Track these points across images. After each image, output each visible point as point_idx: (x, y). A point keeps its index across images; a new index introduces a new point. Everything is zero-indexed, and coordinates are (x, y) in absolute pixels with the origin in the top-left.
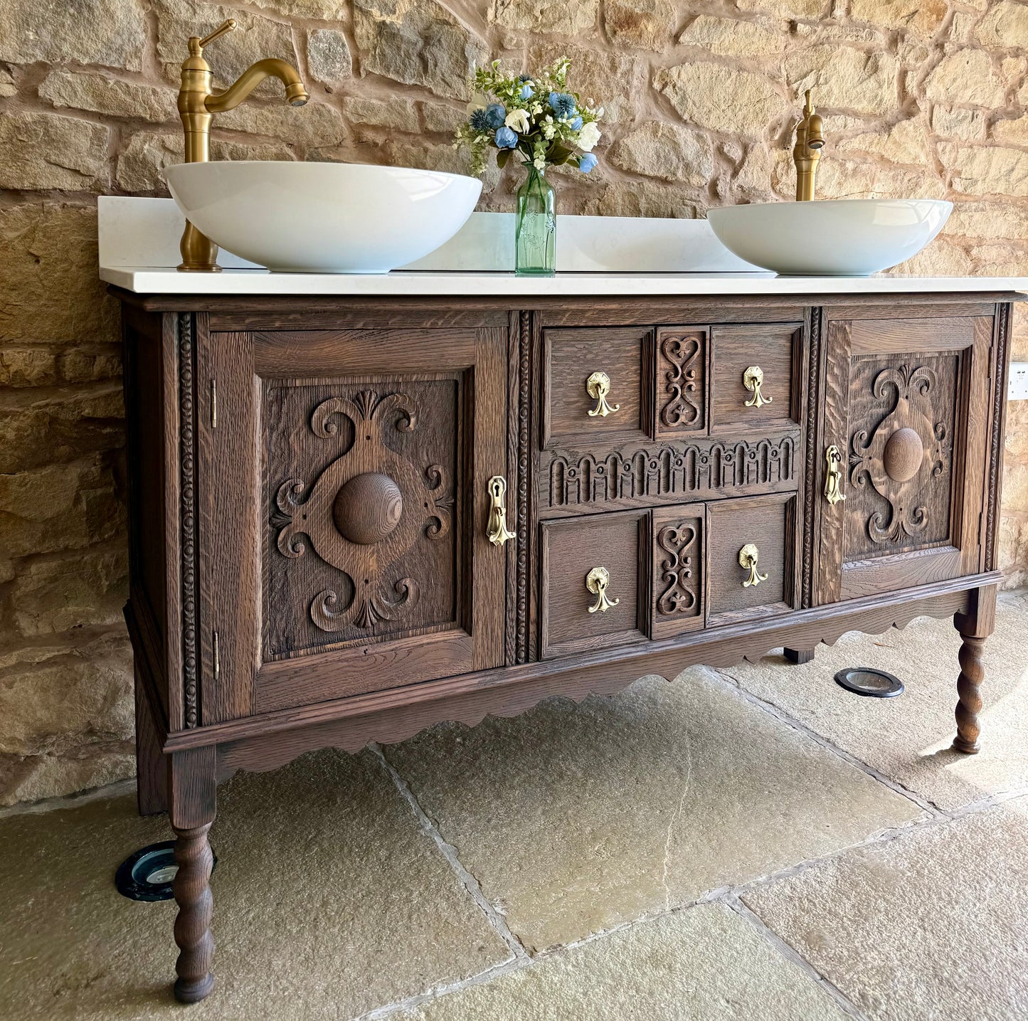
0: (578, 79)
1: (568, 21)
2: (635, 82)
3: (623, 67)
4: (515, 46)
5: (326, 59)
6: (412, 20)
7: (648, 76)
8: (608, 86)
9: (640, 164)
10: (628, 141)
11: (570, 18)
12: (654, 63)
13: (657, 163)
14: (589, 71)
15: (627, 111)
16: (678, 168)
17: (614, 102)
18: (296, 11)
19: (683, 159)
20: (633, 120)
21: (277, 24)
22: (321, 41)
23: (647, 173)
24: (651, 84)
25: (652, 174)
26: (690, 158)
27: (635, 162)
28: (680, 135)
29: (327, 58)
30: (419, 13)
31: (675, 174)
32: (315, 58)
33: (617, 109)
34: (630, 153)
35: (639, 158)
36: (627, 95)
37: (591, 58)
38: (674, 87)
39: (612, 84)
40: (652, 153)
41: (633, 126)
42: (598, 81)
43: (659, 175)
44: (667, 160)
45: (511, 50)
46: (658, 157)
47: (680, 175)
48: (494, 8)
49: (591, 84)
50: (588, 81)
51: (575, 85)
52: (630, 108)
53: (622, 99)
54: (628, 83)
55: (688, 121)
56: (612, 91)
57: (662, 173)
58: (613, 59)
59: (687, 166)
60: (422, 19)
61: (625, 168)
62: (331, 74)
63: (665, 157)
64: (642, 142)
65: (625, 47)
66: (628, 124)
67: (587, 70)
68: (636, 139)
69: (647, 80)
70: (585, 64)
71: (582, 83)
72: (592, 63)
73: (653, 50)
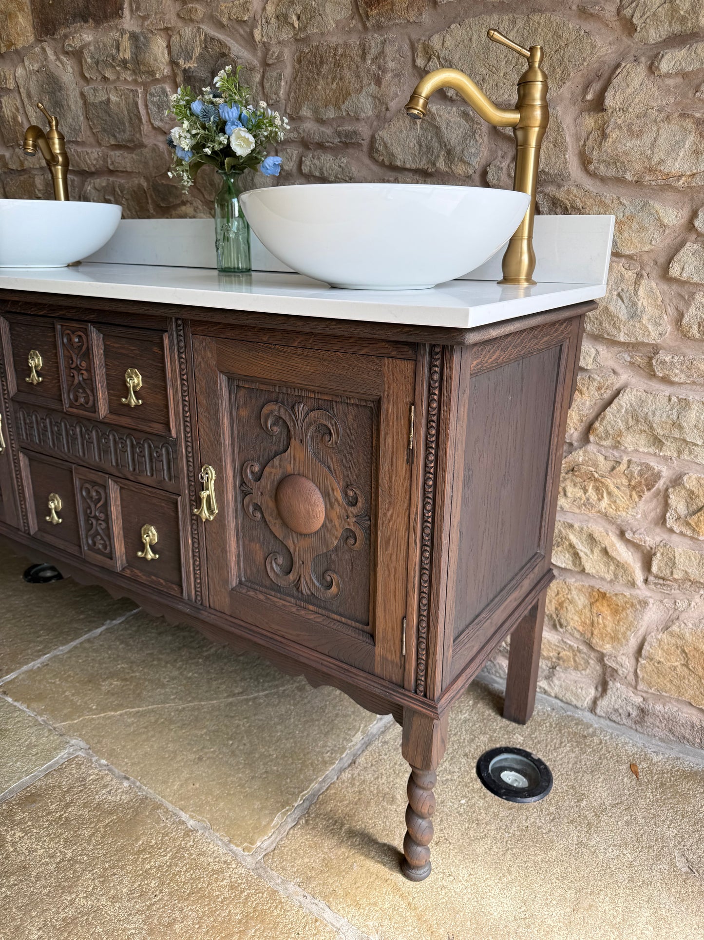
0: (330, 77)
1: (318, 18)
2: (391, 65)
3: (374, 51)
4: (276, 59)
5: (159, 109)
6: (205, 60)
7: (409, 53)
8: (358, 77)
9: (400, 157)
10: (384, 134)
11: (320, 15)
12: (414, 36)
13: (419, 153)
14: (339, 66)
15: (379, 100)
16: (438, 156)
17: (364, 93)
18: (143, 77)
19: (445, 146)
20: (387, 109)
21: (132, 90)
22: (154, 96)
23: (408, 166)
24: (414, 61)
25: (414, 166)
26: (453, 143)
27: (393, 155)
28: (440, 117)
29: (159, 107)
30: (208, 52)
31: (434, 164)
32: (153, 109)
33: (370, 99)
34: (386, 147)
35: (397, 150)
36: (378, 82)
37: (340, 51)
38: (438, 58)
39: (362, 74)
40: (413, 142)
41: (388, 115)
42: (347, 74)
43: (420, 167)
44: (430, 149)
45: (273, 64)
46: (421, 146)
47: (441, 164)
48: (259, 27)
49: (341, 79)
50: (339, 76)
51: (327, 83)
52: (382, 96)
53: (373, 88)
54: (379, 68)
55: (454, 97)
56: (361, 82)
57: (423, 164)
58: (364, 45)
59: (449, 153)
60: (211, 56)
61: (387, 163)
62: (161, 120)
63: (426, 145)
64: (401, 132)
65: (379, 27)
66: (382, 115)
67: (337, 64)
68: (393, 129)
69: (410, 59)
70: (335, 58)
71: (334, 79)
72: (342, 55)
73: (408, 21)
